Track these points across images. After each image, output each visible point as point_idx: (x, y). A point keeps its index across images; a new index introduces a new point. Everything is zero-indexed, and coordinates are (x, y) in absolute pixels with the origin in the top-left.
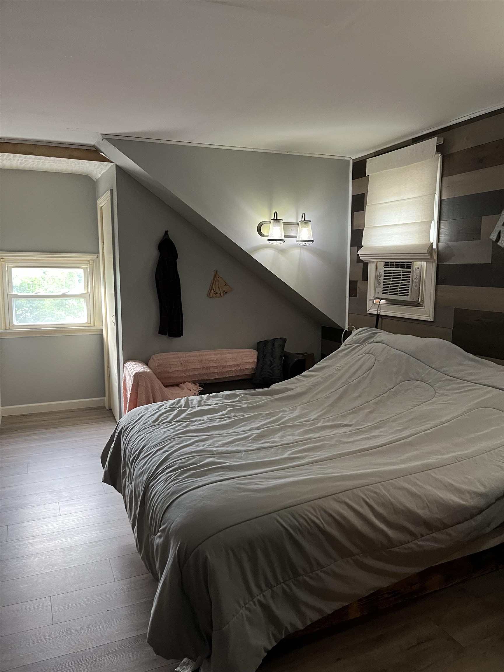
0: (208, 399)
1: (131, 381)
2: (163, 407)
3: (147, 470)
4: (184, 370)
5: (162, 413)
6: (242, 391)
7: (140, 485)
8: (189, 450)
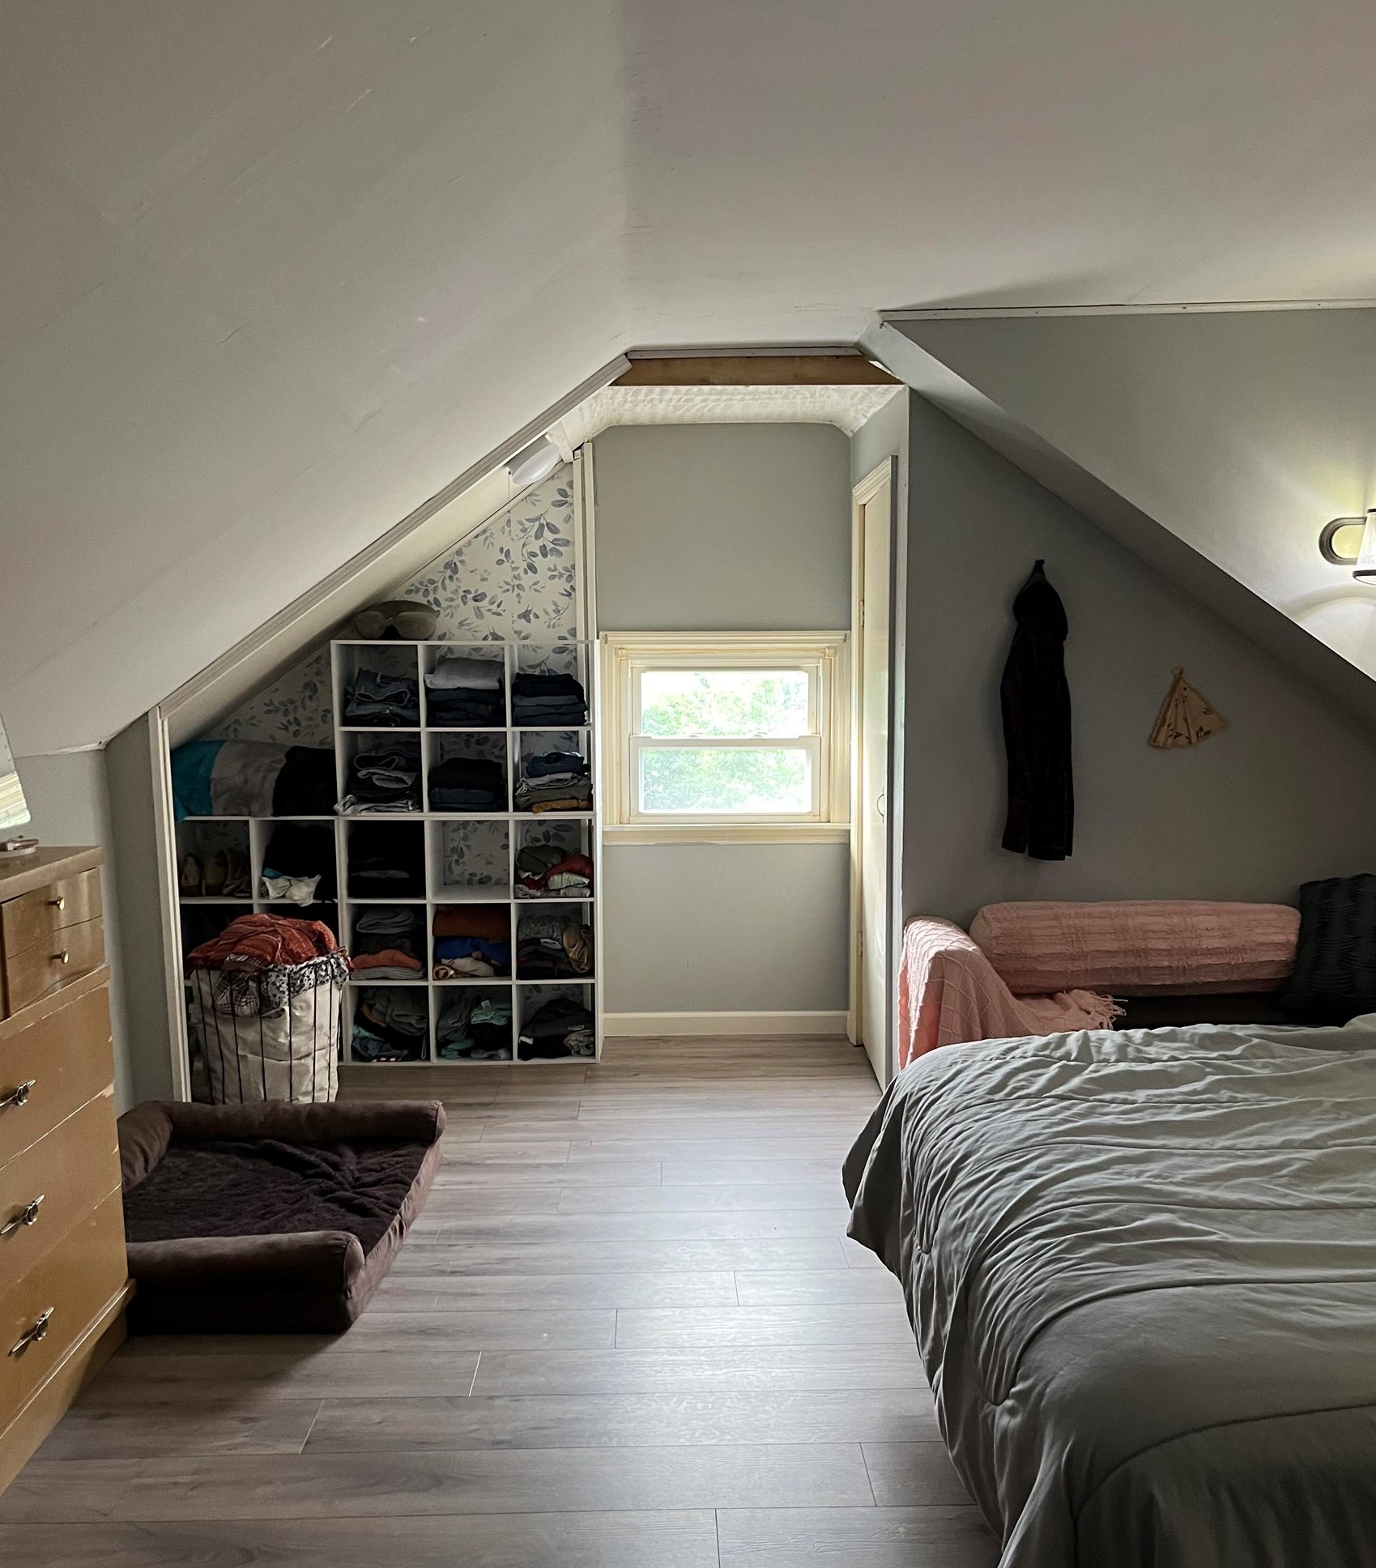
0: (1148, 1041)
1: (923, 973)
2: (1017, 1053)
3: (975, 1221)
4: (1071, 954)
5: (1015, 1069)
6: (1253, 1029)
7: (955, 1260)
8: (1095, 1183)
